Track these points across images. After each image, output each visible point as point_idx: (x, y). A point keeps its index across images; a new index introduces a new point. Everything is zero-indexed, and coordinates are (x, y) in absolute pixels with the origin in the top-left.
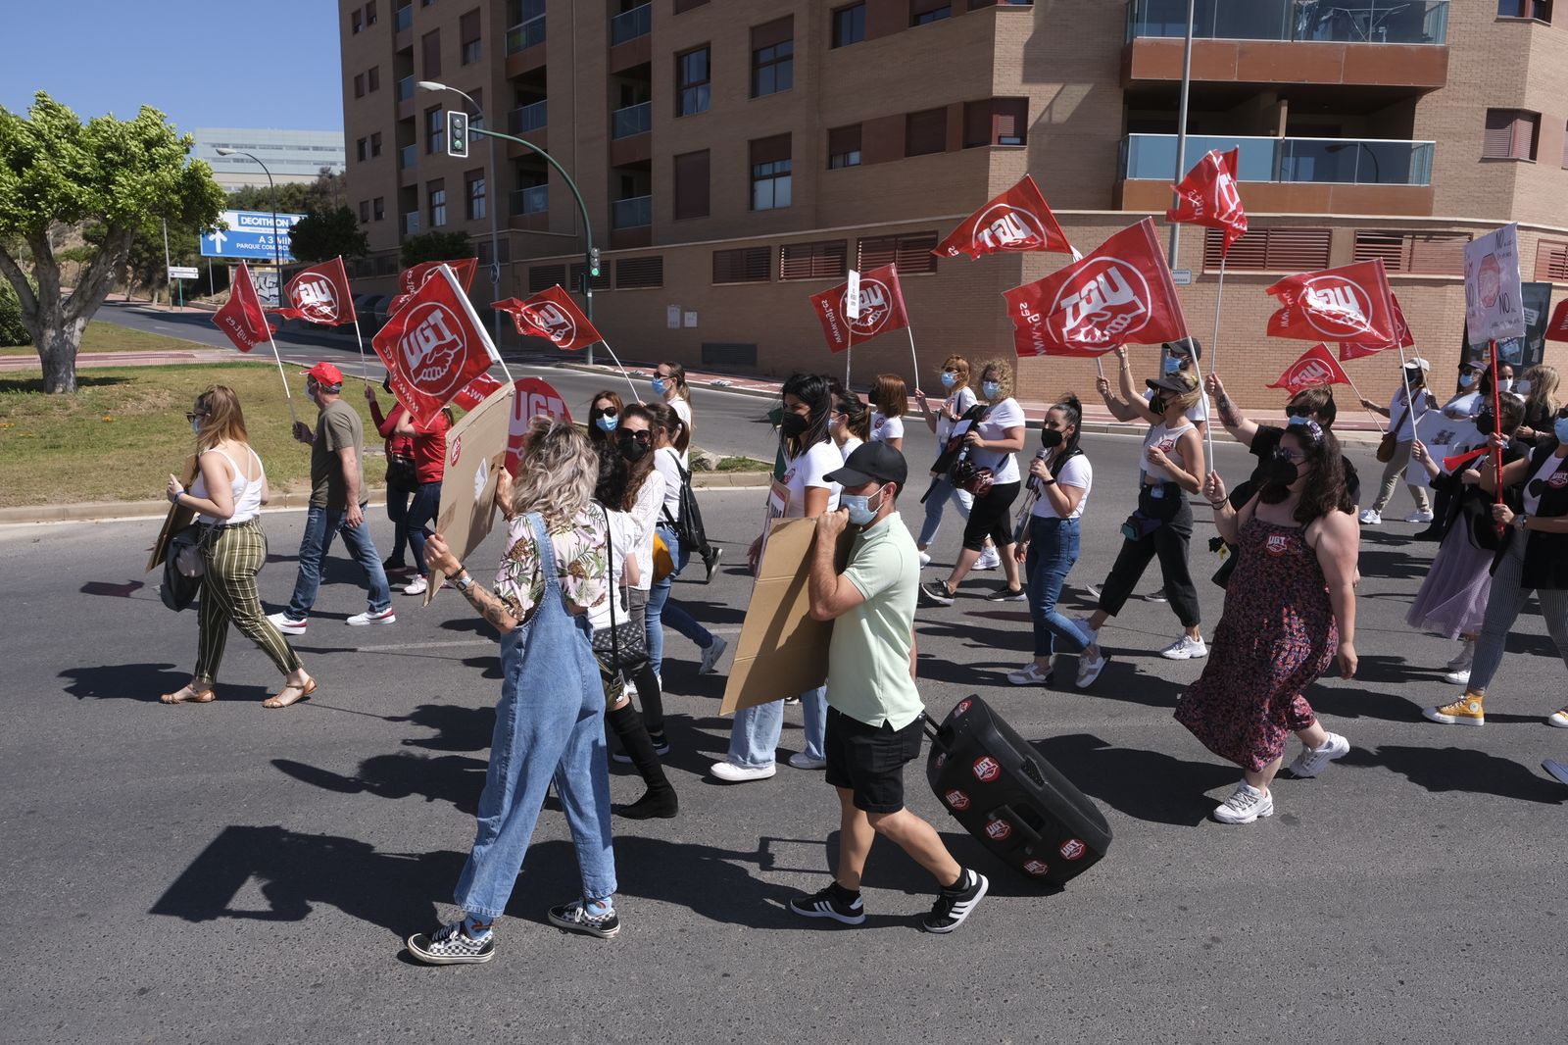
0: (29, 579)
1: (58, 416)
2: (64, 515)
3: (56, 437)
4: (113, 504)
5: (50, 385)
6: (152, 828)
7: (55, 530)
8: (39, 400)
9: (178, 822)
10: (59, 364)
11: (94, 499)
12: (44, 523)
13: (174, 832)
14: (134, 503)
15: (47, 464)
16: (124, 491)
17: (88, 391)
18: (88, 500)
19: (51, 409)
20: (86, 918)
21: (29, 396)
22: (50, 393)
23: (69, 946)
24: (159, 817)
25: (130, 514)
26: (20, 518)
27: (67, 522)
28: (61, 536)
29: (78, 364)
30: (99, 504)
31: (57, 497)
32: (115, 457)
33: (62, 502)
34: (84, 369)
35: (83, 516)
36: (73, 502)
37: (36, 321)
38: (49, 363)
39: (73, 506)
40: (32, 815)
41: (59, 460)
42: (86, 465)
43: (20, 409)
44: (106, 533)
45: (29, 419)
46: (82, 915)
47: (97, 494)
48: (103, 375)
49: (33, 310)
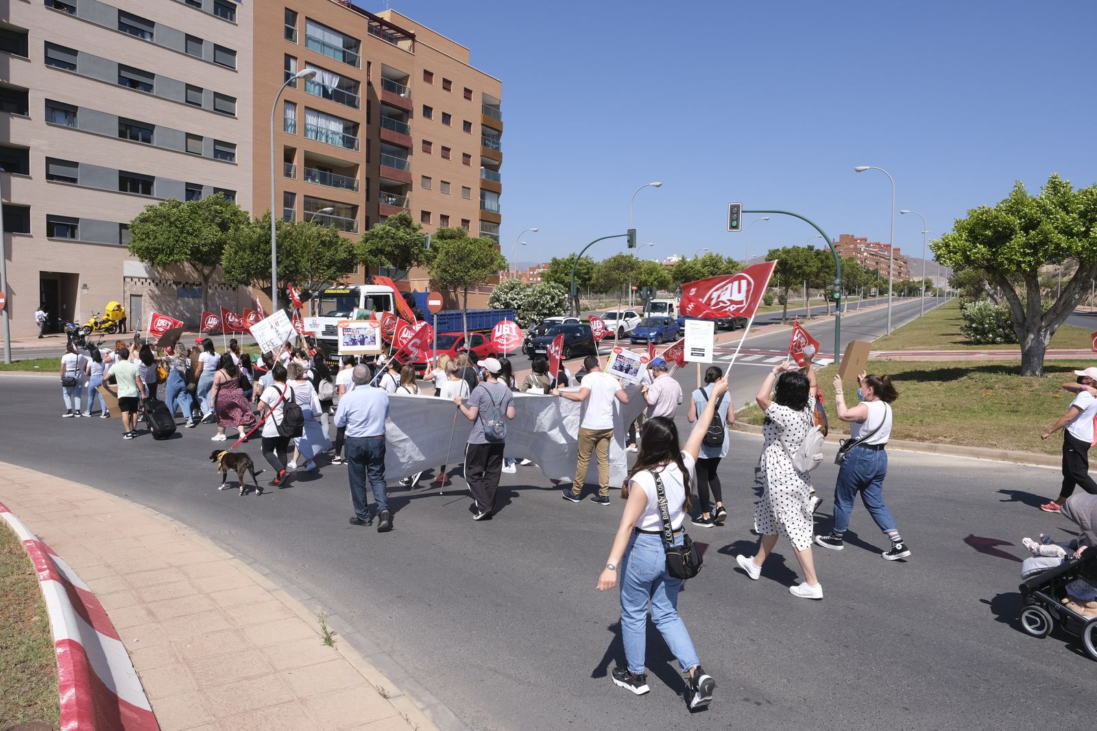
0: (967, 494)
1: (1024, 392)
2: (1004, 457)
3: (1018, 404)
4: (1038, 455)
5: (1024, 370)
6: (969, 676)
7: (996, 466)
8: (1015, 379)
9: (987, 680)
10: (1033, 356)
11: (1027, 450)
12: (991, 460)
13: (982, 685)
14: (1054, 456)
15: (1004, 422)
16: (1048, 447)
17: (1050, 376)
18: (1023, 449)
19: (1021, 386)
20: (908, 712)
21: (1008, 377)
22: (1022, 375)
23: (892, 723)
24: (977, 671)
25: (1049, 464)
26: (978, 455)
27: (1006, 462)
28: (998, 470)
29: (1046, 357)
30: (1030, 454)
31: (1003, 445)
32: (1051, 423)
33: (1005, 448)
34: (1050, 361)
35: (1016, 459)
36: (1013, 450)
37: (1022, 328)
38: (1026, 355)
39: (1012, 452)
40: (906, 637)
41: (1014, 421)
42: (1029, 426)
43: (1001, 385)
44: (1028, 474)
45: (1006, 391)
46: (907, 709)
47: (1030, 446)
48: (1067, 365)
49: (1021, 321)
